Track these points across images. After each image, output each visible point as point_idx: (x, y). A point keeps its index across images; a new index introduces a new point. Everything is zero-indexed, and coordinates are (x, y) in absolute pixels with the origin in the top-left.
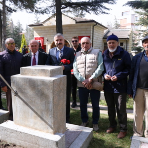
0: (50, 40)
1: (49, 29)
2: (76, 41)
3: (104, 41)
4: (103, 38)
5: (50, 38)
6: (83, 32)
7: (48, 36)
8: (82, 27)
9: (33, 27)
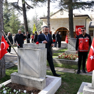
0: (55, 28)
1: (54, 21)
2: (84, 31)
3: (89, 29)
4: (89, 27)
5: (55, 27)
6: (79, 23)
7: (53, 25)
8: (78, 20)
9: (42, 19)
